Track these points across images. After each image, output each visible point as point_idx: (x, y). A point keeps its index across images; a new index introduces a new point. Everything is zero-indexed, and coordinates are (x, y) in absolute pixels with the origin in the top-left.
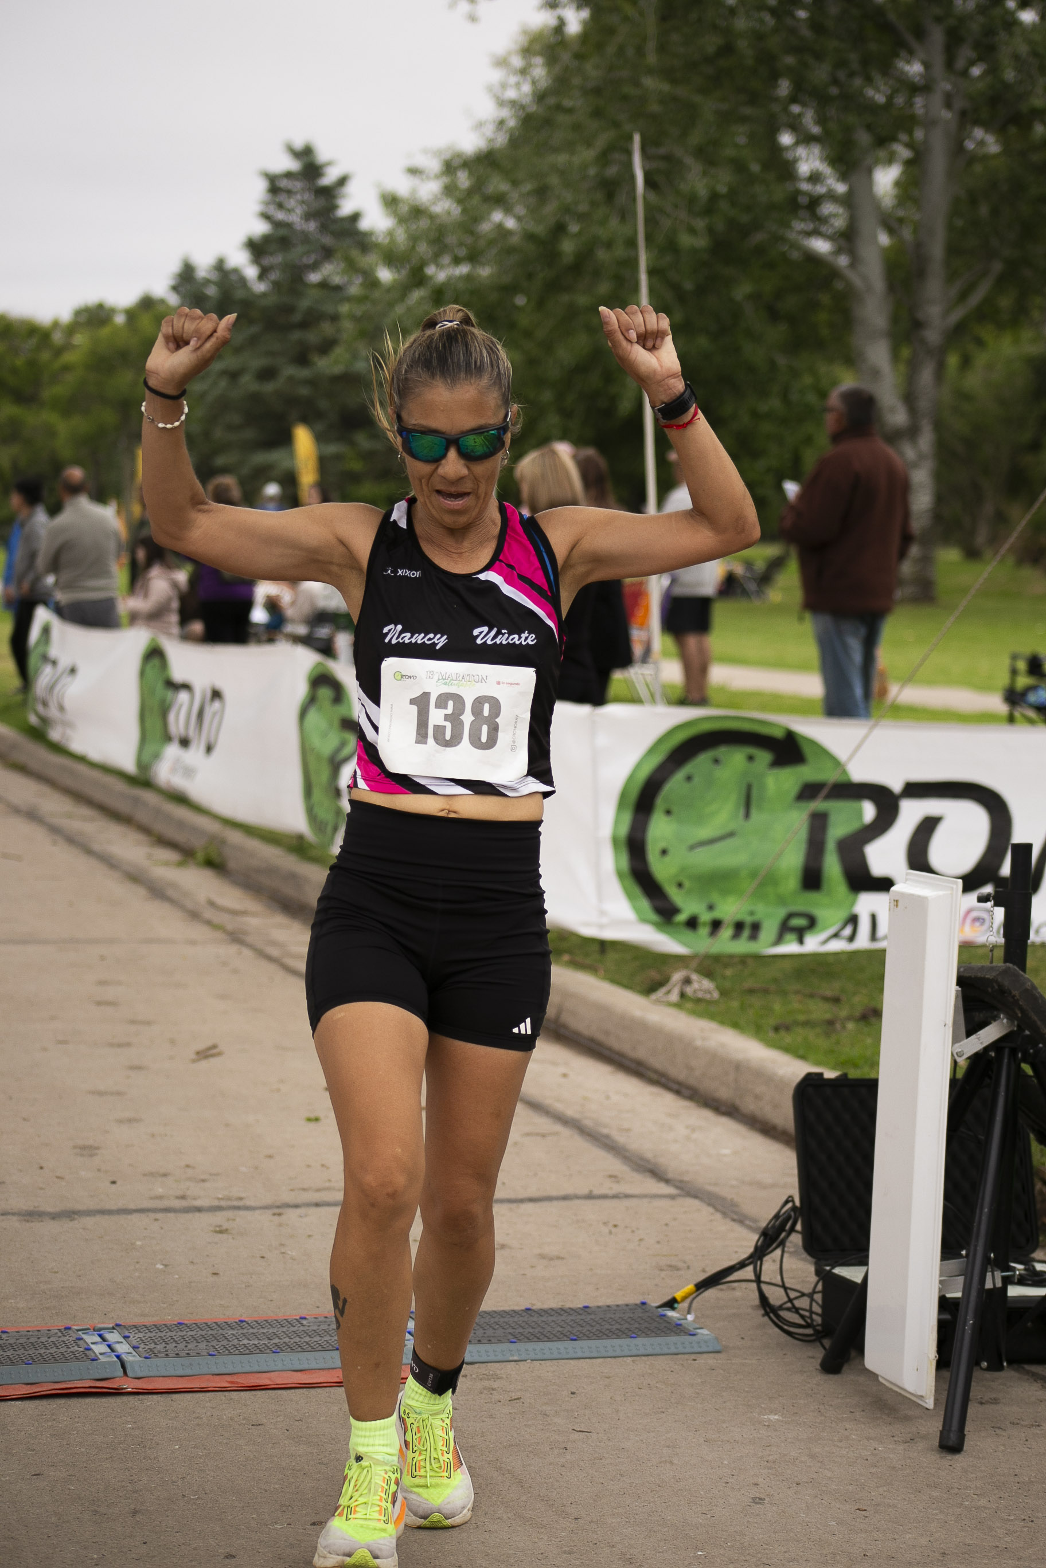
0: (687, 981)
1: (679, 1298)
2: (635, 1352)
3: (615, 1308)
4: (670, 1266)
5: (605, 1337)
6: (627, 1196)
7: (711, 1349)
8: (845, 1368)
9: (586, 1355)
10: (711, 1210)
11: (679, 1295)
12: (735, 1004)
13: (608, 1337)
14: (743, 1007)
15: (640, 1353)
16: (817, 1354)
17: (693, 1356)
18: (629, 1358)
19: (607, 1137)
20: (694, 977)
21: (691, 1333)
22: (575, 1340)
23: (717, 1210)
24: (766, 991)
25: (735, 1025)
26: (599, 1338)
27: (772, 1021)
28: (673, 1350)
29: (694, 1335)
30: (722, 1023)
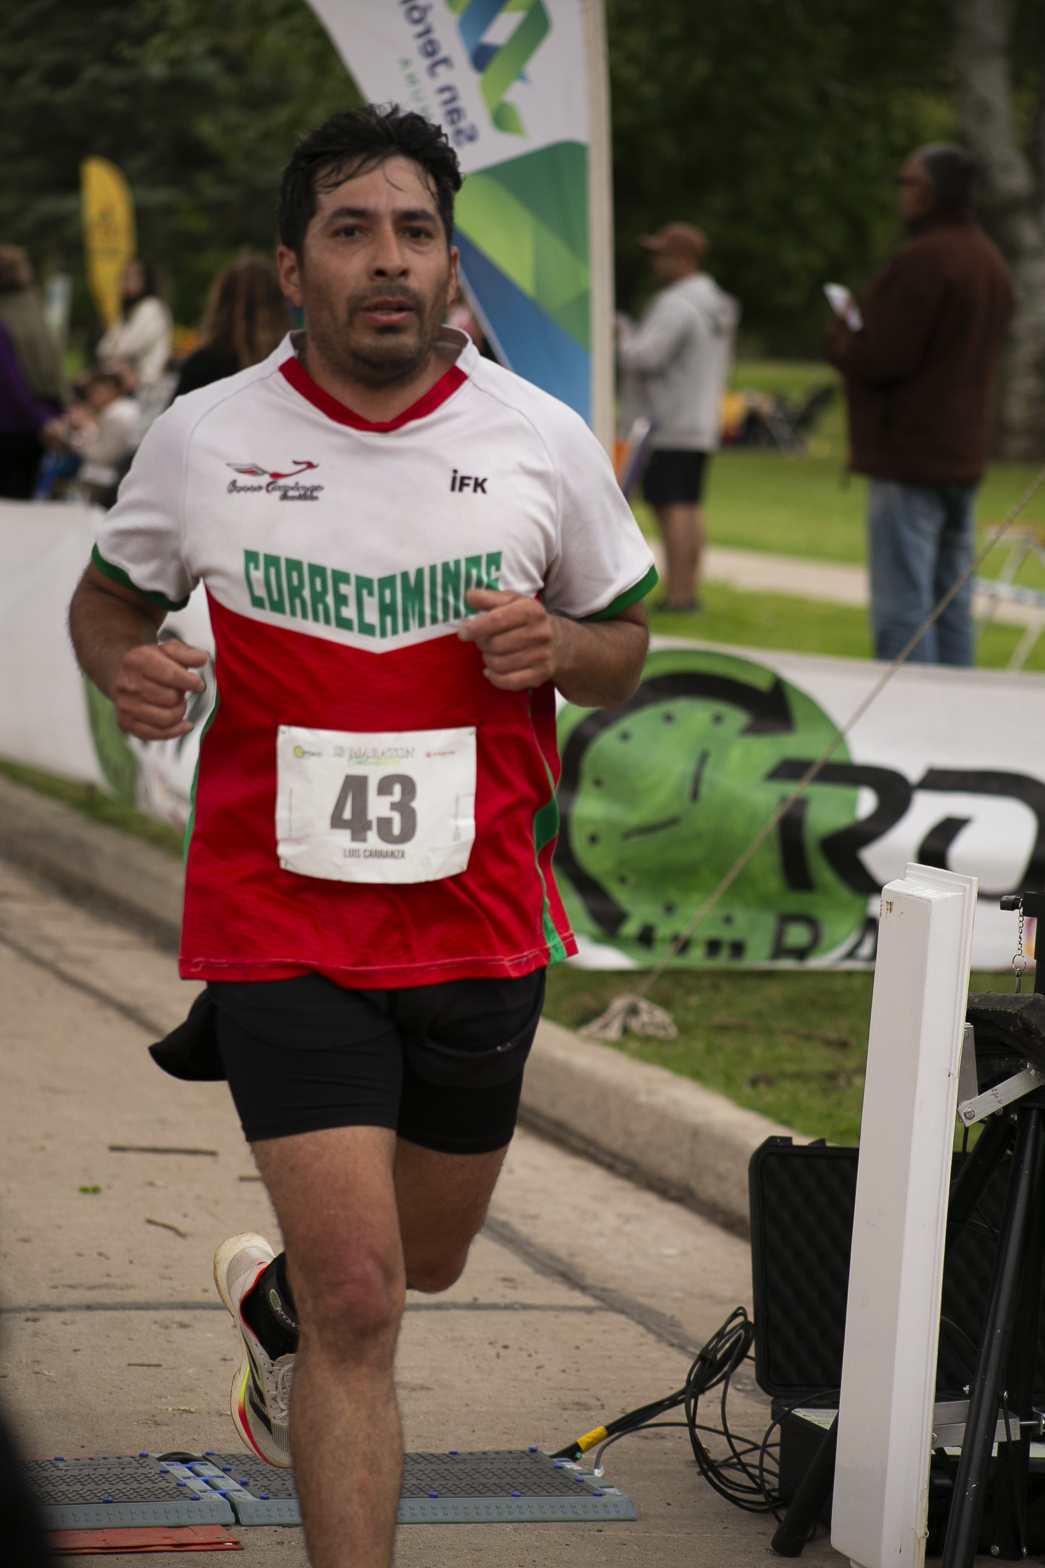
0: (633, 1011)
1: (582, 1446)
2: (516, 1516)
3: (493, 1456)
4: (578, 1404)
5: (477, 1494)
6: (526, 1307)
7: (622, 1516)
8: (806, 1549)
9: (449, 1518)
10: (641, 1329)
11: (583, 1440)
12: (699, 1045)
13: (481, 1494)
14: (710, 1050)
15: (523, 1517)
16: (770, 1527)
17: (599, 1525)
18: (509, 1525)
19: (505, 1225)
20: (643, 1005)
21: (596, 1492)
22: (436, 1497)
23: (649, 1329)
24: (743, 1029)
25: (697, 1075)
26: (469, 1495)
27: (749, 1072)
28: (570, 1515)
29: (601, 1495)
30: (678, 1071)
